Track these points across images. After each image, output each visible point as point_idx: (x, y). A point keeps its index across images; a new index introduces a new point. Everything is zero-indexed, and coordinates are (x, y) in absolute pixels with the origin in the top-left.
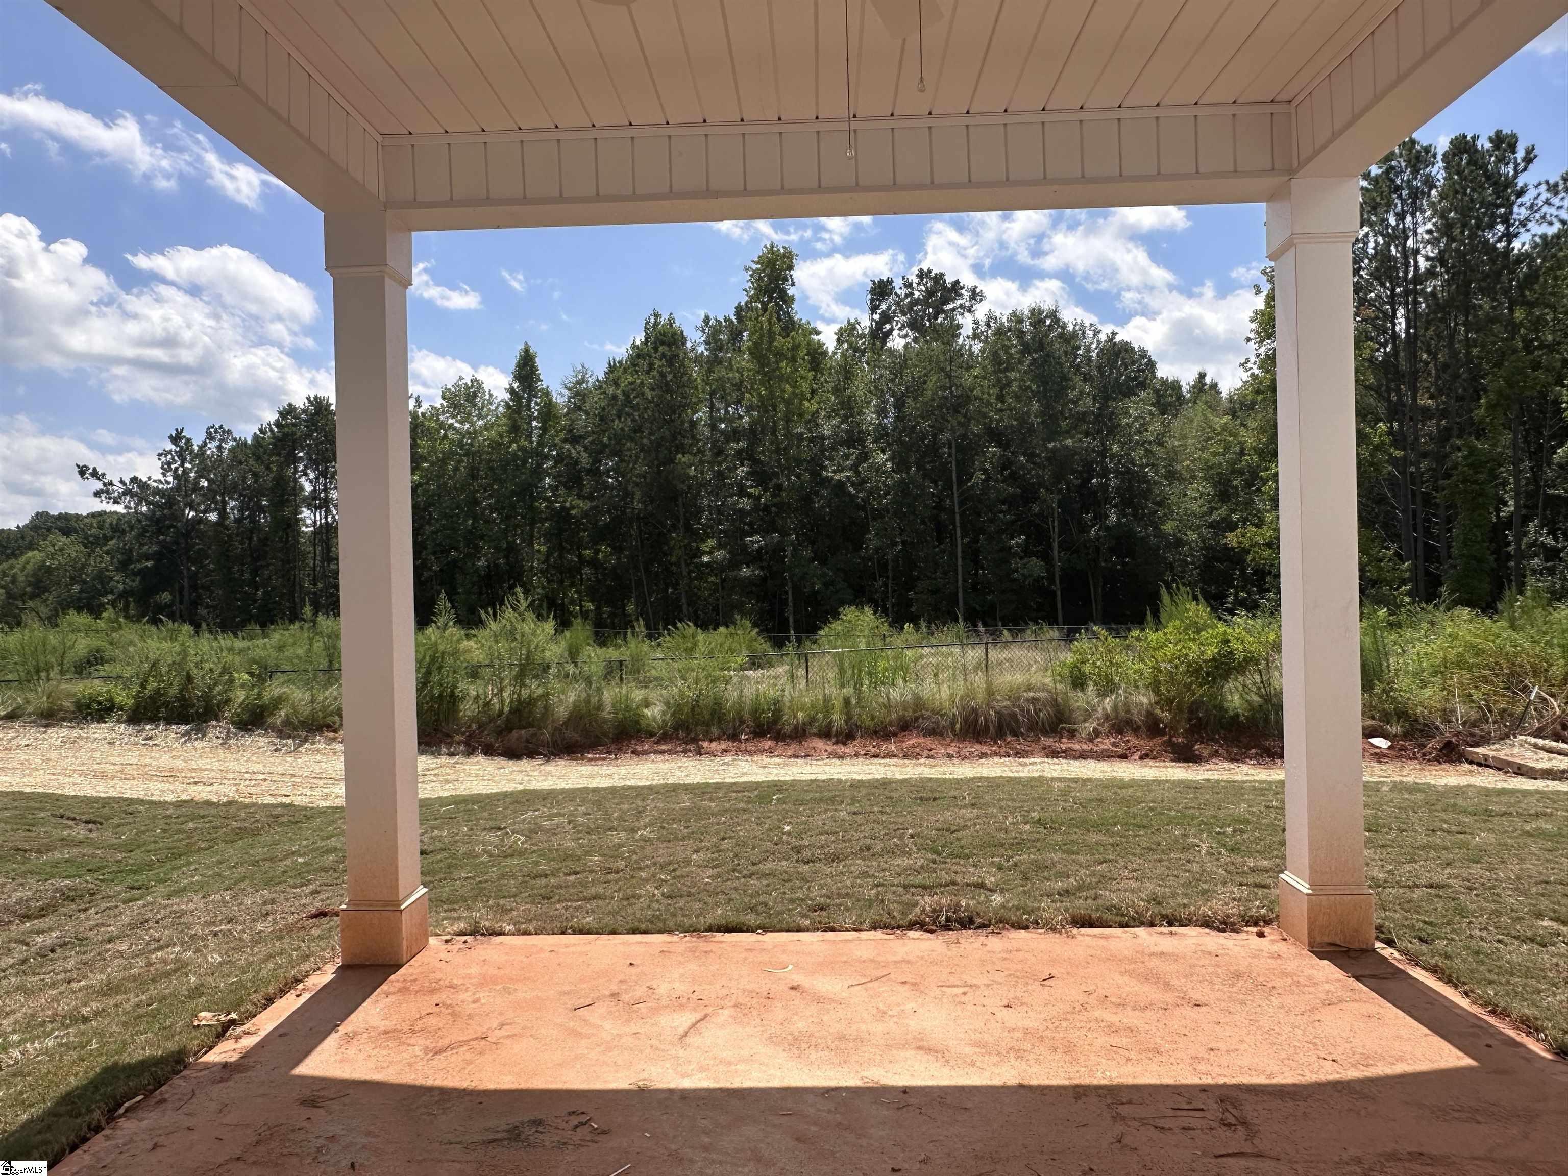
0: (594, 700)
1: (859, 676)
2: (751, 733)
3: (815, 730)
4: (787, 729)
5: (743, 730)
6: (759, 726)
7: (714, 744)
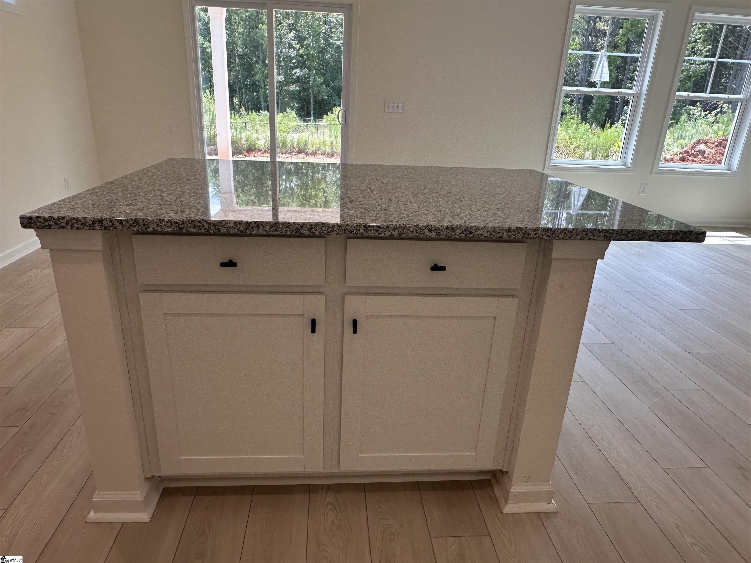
0: (239, 136)
1: (337, 134)
2: (297, 152)
3: (320, 153)
4: (310, 151)
5: (294, 151)
6: (300, 150)
7: (284, 155)
